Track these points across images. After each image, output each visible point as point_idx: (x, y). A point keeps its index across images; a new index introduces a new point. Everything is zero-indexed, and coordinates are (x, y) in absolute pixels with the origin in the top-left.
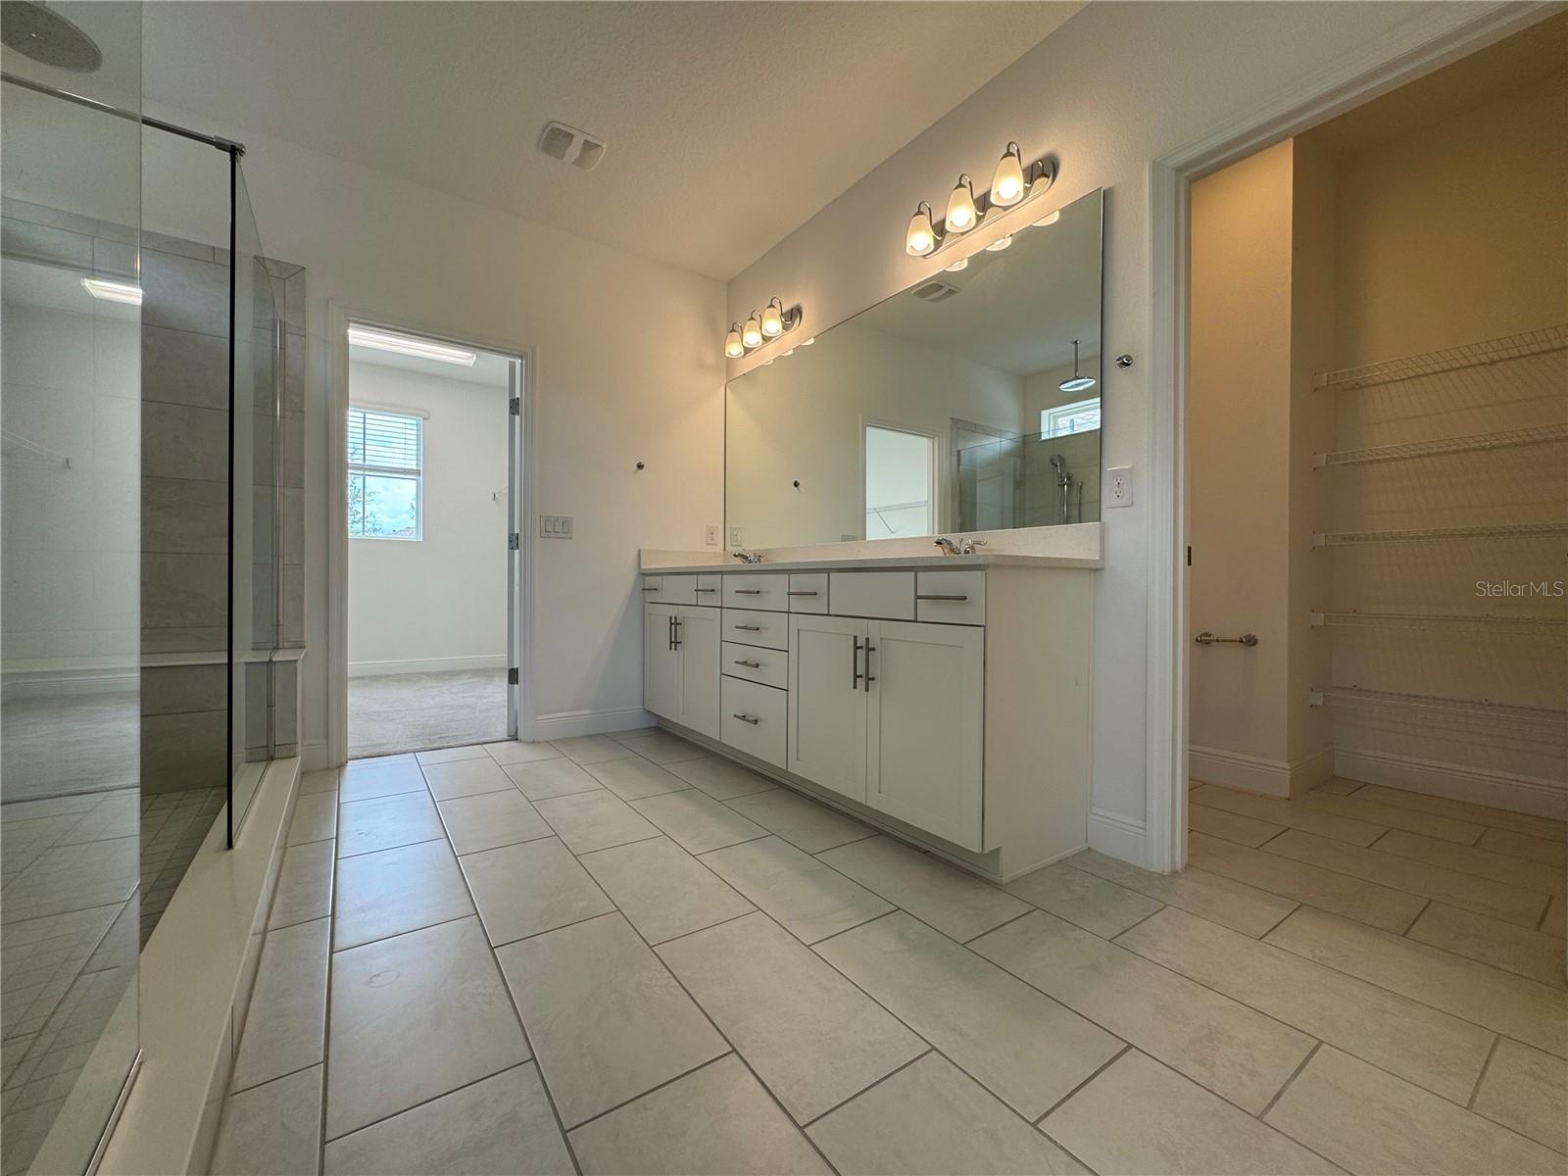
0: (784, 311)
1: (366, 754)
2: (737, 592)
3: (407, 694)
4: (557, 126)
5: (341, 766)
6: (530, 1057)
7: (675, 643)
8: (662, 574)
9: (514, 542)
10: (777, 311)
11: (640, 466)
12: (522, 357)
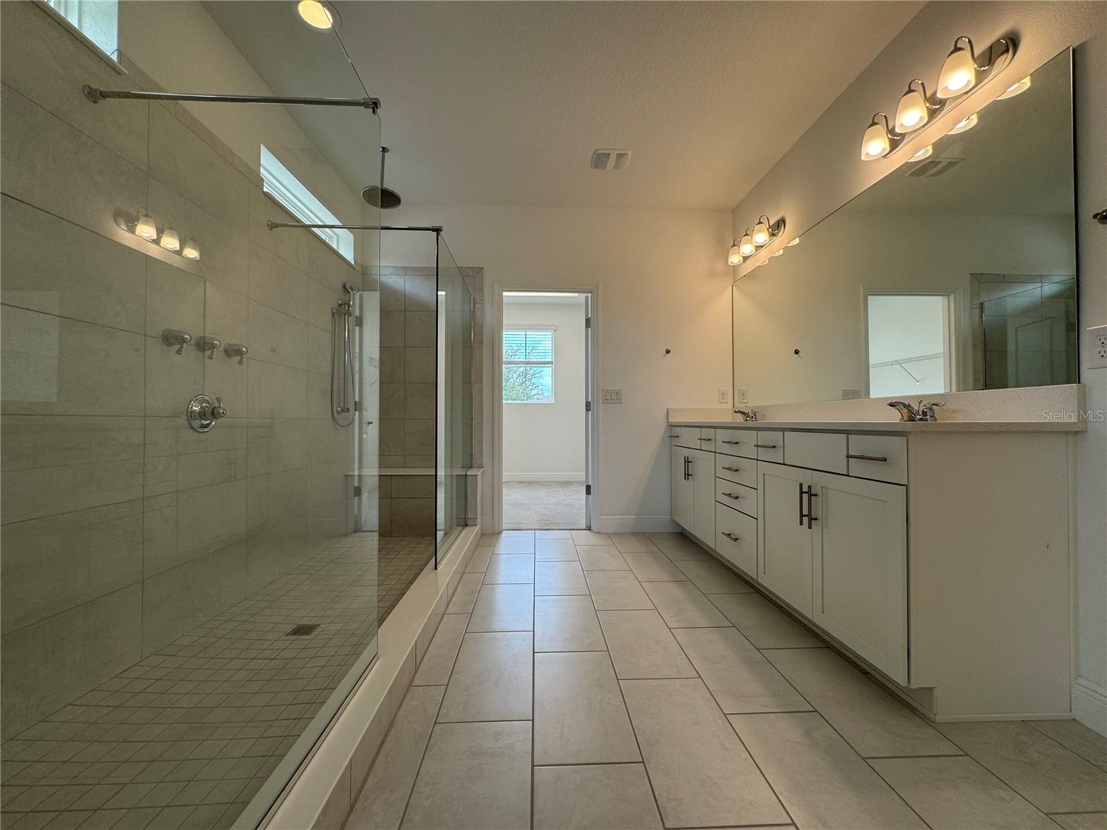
0: (771, 225)
1: (512, 527)
2: (723, 442)
3: (541, 494)
4: (600, 152)
5: (499, 533)
6: (531, 719)
7: (687, 475)
8: (680, 426)
9: (588, 406)
10: (765, 226)
11: (668, 352)
12: (591, 292)
